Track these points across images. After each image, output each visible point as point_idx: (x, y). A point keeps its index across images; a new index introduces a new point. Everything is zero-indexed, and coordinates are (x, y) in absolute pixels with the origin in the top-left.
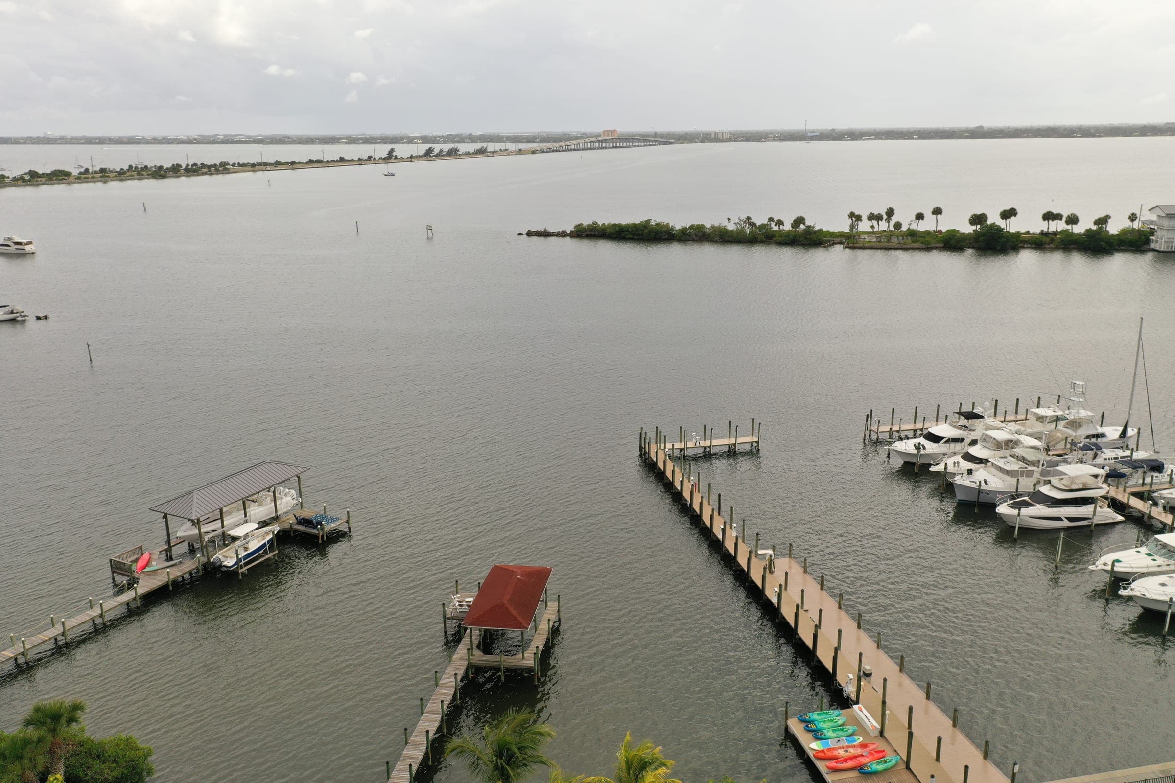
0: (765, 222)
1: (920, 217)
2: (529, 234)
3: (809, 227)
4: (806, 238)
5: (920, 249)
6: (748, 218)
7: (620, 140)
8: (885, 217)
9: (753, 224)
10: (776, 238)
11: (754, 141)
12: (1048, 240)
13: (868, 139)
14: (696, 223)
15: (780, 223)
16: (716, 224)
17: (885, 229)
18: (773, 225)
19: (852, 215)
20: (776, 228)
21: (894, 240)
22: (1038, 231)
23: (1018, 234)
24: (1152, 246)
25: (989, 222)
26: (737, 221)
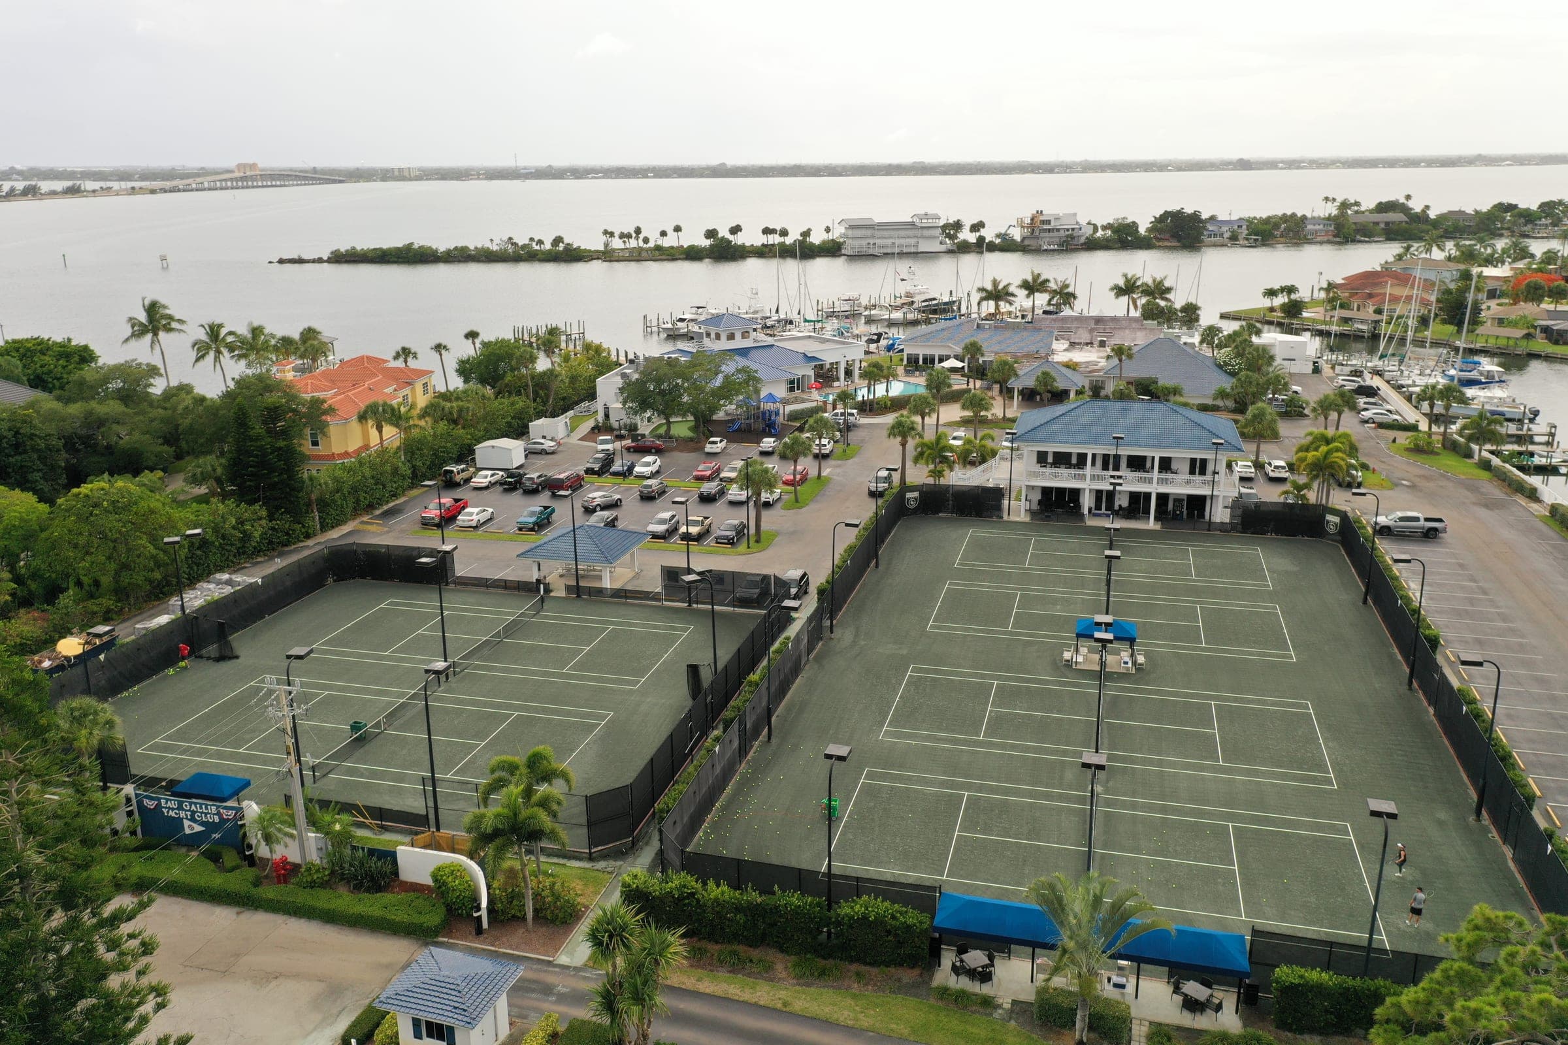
0: (527, 242)
1: (663, 234)
2: (281, 261)
3: (568, 244)
4: (567, 255)
5: (668, 260)
6: (510, 239)
7: (263, 177)
8: (634, 235)
9: (515, 244)
10: (540, 256)
11: (452, 179)
12: (767, 250)
13: (595, 178)
14: (460, 245)
15: (540, 242)
16: (479, 246)
17: (636, 246)
18: (534, 244)
19: (606, 232)
20: (537, 248)
21: (644, 254)
22: (759, 244)
23: (743, 246)
24: (843, 252)
25: (720, 235)
26: (499, 242)
